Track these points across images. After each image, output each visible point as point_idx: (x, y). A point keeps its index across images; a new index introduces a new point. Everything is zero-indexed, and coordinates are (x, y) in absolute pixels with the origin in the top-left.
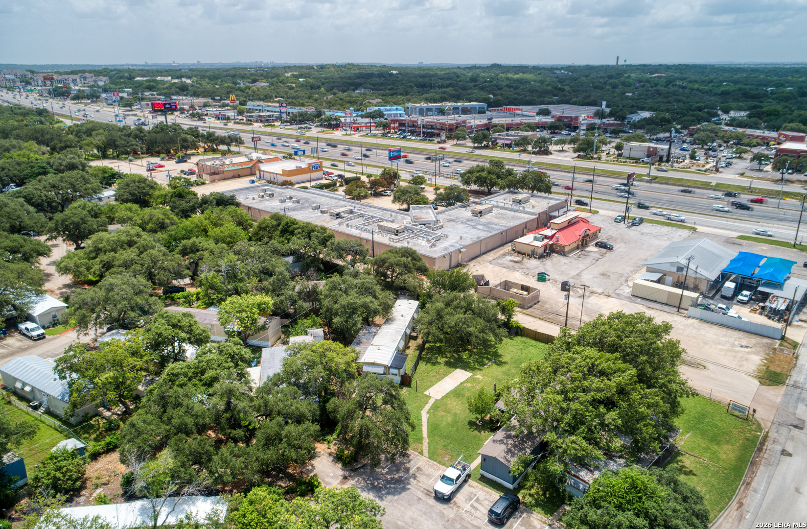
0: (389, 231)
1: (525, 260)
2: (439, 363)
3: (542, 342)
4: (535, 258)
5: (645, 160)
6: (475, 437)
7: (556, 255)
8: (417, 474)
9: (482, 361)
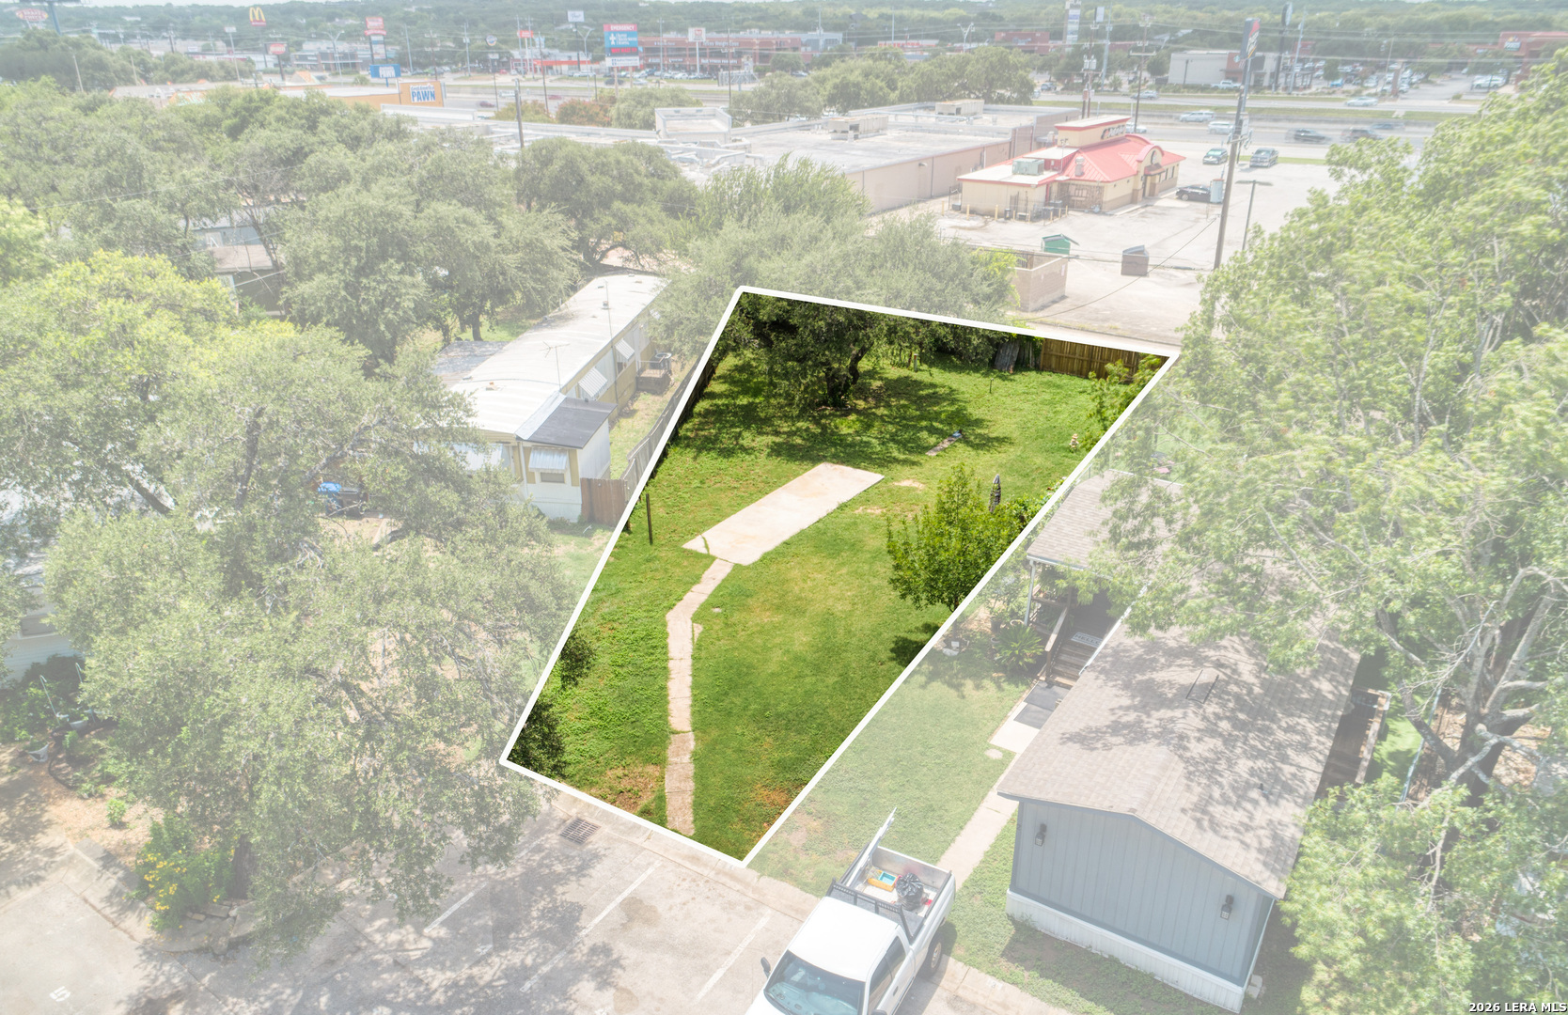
4: (1022, 218)
7: (1079, 212)
8: (621, 948)
9: (915, 440)
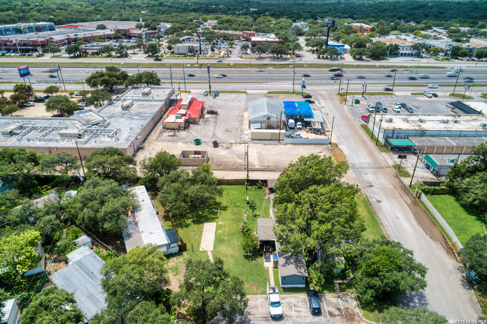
0: (71, 136)
1: (177, 133)
2: (189, 224)
3: (234, 185)
4: (182, 130)
5: (189, 54)
6: (256, 265)
7: (192, 125)
8: (248, 310)
9: (213, 212)
